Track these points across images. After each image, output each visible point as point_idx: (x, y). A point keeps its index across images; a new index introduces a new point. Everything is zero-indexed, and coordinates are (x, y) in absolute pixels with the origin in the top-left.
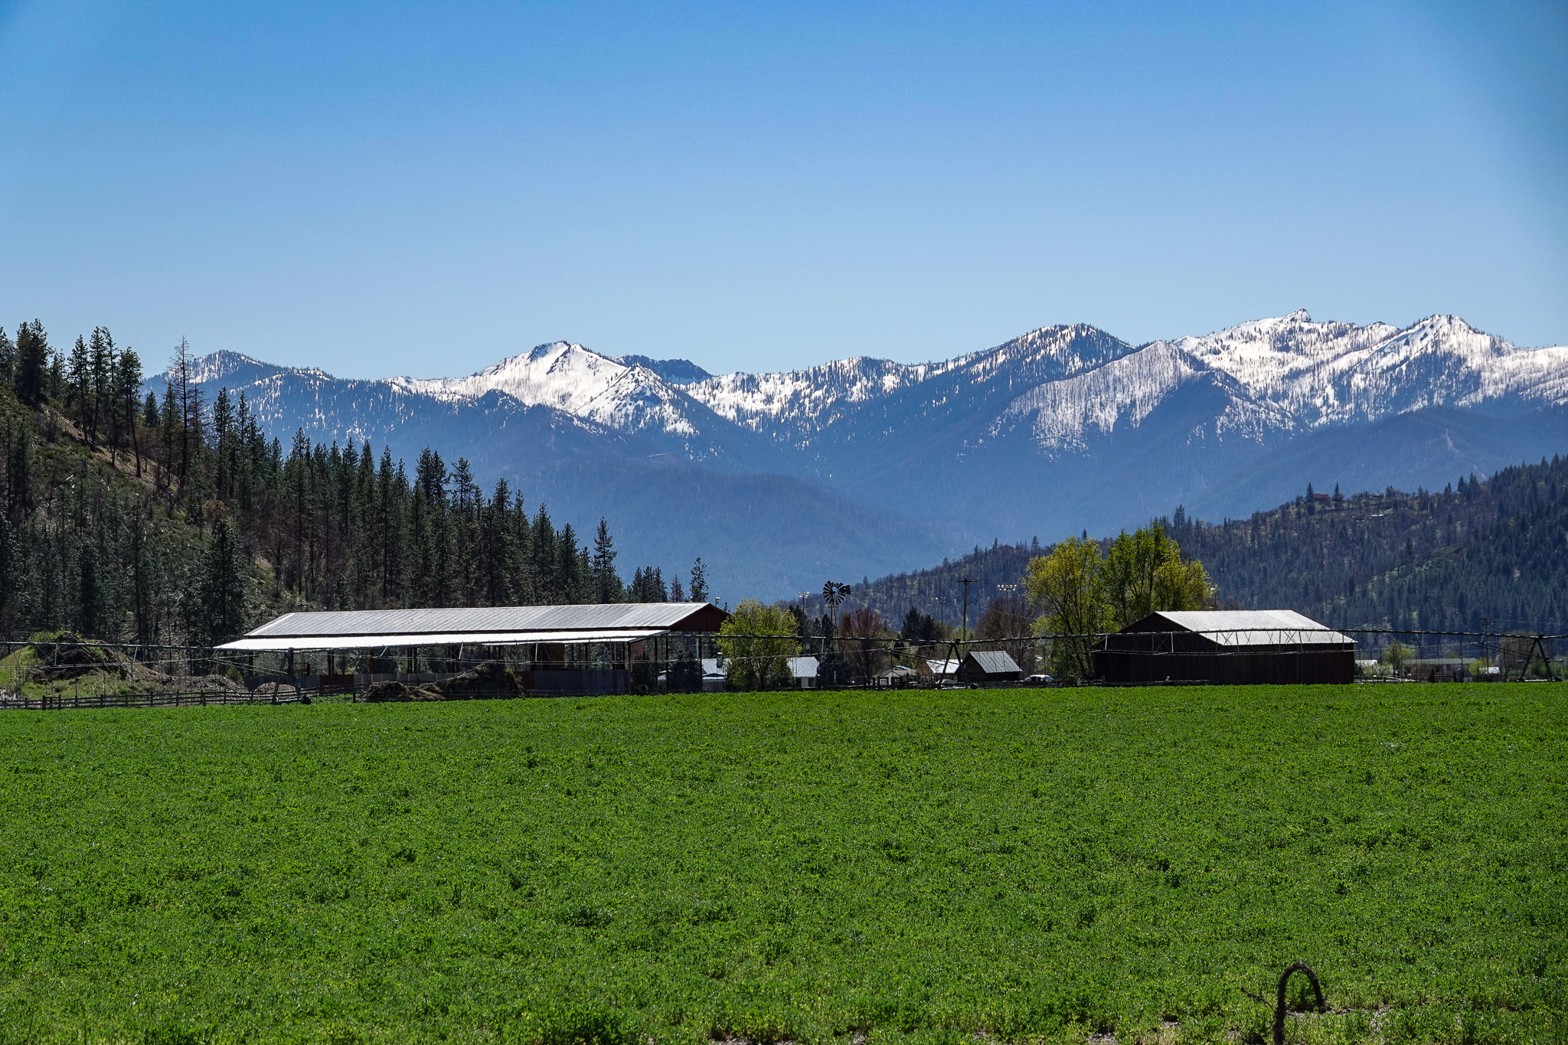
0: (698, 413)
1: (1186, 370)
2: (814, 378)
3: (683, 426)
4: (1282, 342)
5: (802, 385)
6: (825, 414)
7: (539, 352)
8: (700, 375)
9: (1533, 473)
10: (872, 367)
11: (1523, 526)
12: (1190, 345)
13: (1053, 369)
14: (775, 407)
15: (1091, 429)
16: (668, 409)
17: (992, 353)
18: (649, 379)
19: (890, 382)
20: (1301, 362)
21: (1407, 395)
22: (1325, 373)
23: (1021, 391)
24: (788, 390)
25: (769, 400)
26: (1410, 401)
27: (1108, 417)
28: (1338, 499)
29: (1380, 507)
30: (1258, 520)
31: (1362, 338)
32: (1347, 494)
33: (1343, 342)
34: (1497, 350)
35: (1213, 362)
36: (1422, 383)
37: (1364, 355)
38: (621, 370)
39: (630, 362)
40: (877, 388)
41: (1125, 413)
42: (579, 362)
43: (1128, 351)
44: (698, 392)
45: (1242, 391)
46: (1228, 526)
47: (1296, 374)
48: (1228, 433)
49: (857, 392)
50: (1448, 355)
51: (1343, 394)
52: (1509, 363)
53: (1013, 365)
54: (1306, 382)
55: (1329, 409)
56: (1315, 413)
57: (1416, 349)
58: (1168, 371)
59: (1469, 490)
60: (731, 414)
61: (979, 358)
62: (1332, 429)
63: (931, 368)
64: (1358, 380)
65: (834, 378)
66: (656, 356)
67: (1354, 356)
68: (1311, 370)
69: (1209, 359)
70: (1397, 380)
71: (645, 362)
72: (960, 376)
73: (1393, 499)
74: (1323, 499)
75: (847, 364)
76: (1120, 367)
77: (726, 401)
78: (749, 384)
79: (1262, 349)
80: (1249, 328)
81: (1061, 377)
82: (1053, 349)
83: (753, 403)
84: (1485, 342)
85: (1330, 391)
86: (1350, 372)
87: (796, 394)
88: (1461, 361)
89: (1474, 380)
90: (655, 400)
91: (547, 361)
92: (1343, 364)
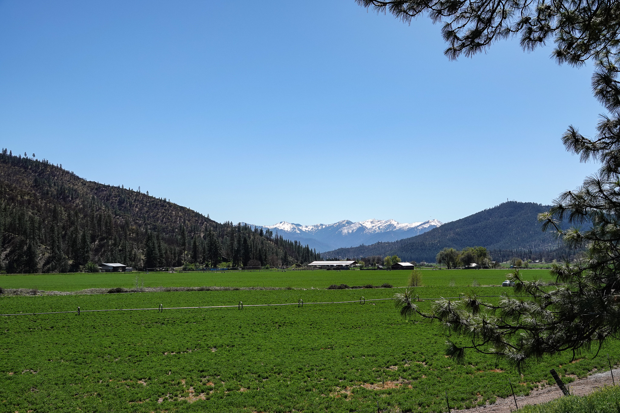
0: (300, 230)
1: (360, 226)
2: (315, 226)
3: (299, 232)
4: (372, 222)
5: (313, 227)
6: (316, 230)
7: (281, 223)
8: (301, 226)
9: (405, 240)
10: (322, 225)
11: (405, 247)
12: (360, 223)
13: (344, 225)
14: (310, 230)
15: (348, 233)
16: (297, 230)
17: (336, 223)
18: (295, 226)
19: (324, 227)
20: (374, 225)
21: (387, 229)
22: (377, 226)
23: (340, 228)
24: (311, 227)
25: (309, 229)
26: (388, 230)
27: (350, 231)
28: (382, 242)
29: (386, 244)
30: (372, 245)
31: (381, 222)
32: (383, 242)
33: (379, 223)
34: (398, 224)
35: (363, 225)
36: (389, 227)
37: (382, 224)
38: (291, 225)
39: (292, 224)
40: (322, 228)
41: (353, 231)
42: (286, 224)
43: (353, 223)
44: (300, 228)
45: (367, 228)
46: (369, 246)
47: (373, 226)
48: (365, 233)
49: (320, 228)
50: (392, 224)
51: (379, 228)
52: (399, 225)
53: (339, 225)
54: (375, 227)
55: (378, 230)
56: (376, 231)
57: (388, 223)
58: (358, 226)
59: (397, 242)
60: (304, 231)
61: (335, 224)
62: (378, 233)
63: (329, 225)
64: (381, 227)
65: (317, 226)
66: (295, 223)
67: (381, 224)
68: (375, 226)
69: (363, 224)
70: (386, 227)
71: (294, 224)
72: (332, 226)
73: (388, 243)
74: (380, 243)
75: (319, 224)
76: (352, 225)
77: (304, 229)
78: (307, 227)
79: (369, 223)
80: (367, 221)
81: (345, 226)
82: (344, 223)
83: (307, 229)
84: (396, 223)
85: (378, 228)
86: (380, 226)
87: (312, 228)
88: (394, 225)
89: (395, 227)
90: (295, 229)
91: (282, 224)
92: (379, 225)
